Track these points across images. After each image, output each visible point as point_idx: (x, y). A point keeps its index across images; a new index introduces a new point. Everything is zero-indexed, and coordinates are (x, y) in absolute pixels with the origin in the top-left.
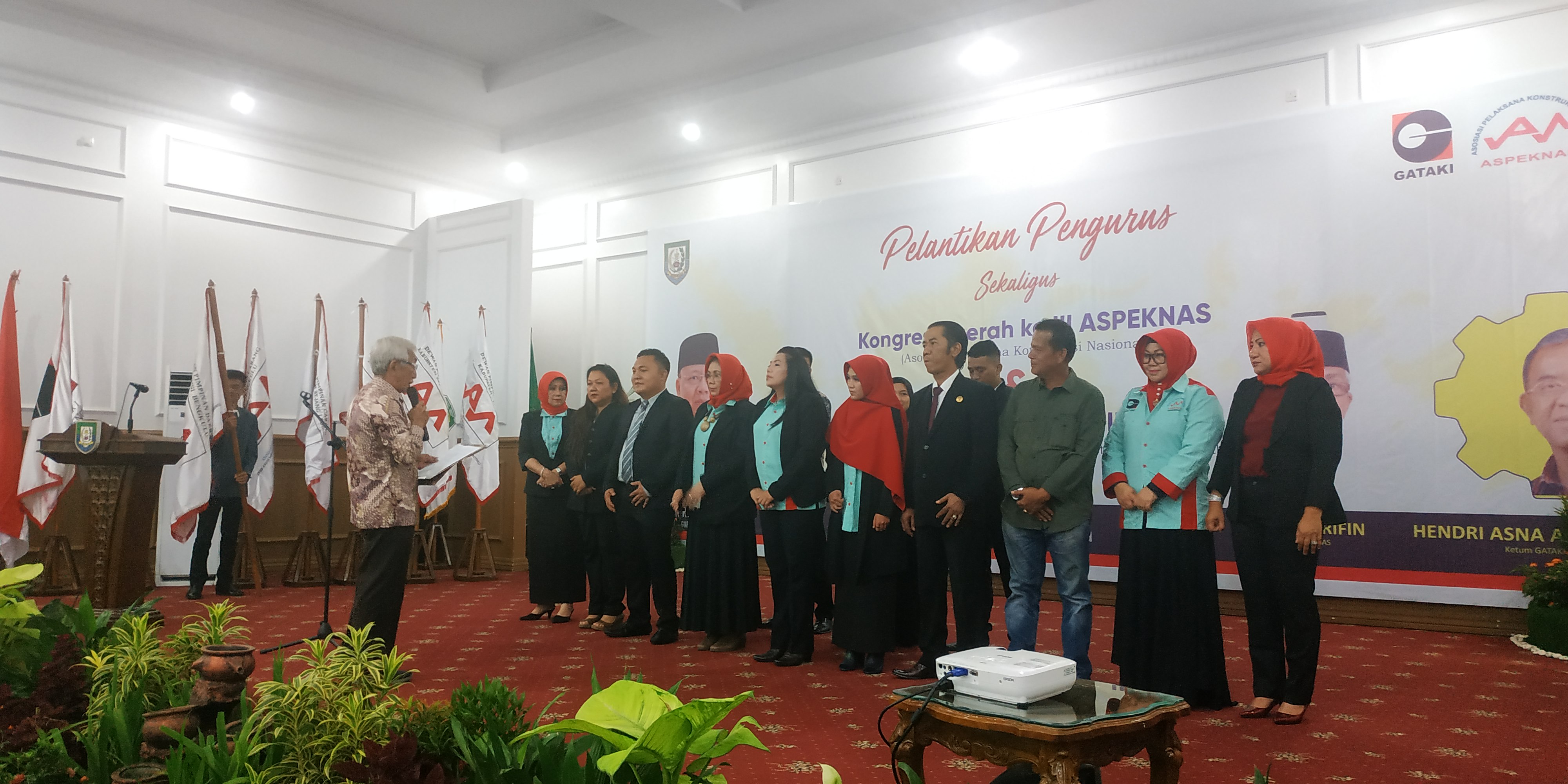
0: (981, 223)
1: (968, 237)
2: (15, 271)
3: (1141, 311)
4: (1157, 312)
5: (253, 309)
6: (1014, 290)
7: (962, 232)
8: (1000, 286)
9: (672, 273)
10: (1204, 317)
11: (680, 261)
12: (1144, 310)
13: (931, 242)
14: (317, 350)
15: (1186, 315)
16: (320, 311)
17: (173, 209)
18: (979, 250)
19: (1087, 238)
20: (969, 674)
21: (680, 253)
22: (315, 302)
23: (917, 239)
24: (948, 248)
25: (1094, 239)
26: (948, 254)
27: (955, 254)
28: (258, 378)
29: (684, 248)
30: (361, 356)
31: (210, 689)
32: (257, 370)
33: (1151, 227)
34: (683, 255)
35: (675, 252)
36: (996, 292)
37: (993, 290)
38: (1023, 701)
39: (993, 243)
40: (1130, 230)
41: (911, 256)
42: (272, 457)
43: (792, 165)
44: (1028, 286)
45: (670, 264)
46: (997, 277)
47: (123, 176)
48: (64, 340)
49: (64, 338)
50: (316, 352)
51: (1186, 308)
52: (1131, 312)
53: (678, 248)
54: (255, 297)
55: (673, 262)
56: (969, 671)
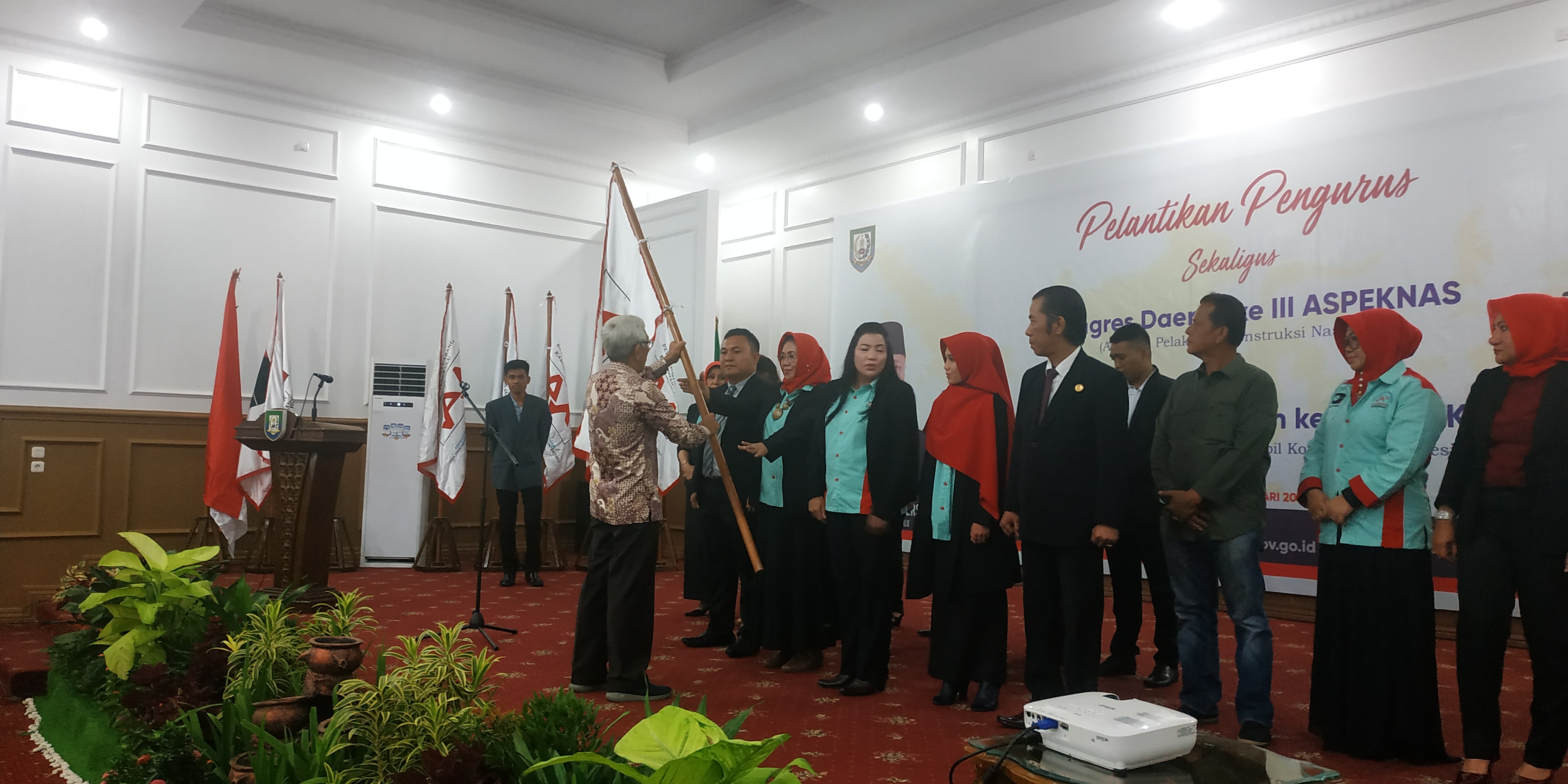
0: (1189, 195)
1: (1174, 212)
2: (236, 269)
3: (1375, 292)
4: (1395, 293)
5: (448, 303)
6: (1227, 269)
7: (1167, 206)
8: (1211, 265)
9: (857, 260)
10: (1452, 297)
11: (866, 248)
12: (1379, 290)
13: (1133, 218)
14: (507, 342)
15: (1430, 295)
16: (510, 303)
17: (380, 208)
18: (1187, 225)
19: (1311, 210)
20: (1060, 728)
21: (866, 239)
22: (506, 295)
23: (1117, 215)
24: (1152, 224)
25: (1319, 211)
26: (1151, 231)
27: (1159, 231)
28: (452, 368)
29: (870, 233)
30: (549, 348)
31: (316, 682)
32: (450, 361)
33: (1388, 195)
34: (868, 241)
35: (860, 239)
36: (1206, 272)
37: (1203, 269)
38: (1120, 766)
39: (1204, 217)
40: (1362, 199)
41: (1110, 234)
42: (465, 445)
43: (982, 141)
44: (1243, 265)
45: (856, 251)
46: (1207, 256)
47: (335, 178)
48: (277, 334)
49: (277, 332)
50: (506, 344)
51: (1430, 287)
52: (1363, 293)
53: (864, 234)
54: (450, 291)
55: (858, 249)
56: (1059, 724)
